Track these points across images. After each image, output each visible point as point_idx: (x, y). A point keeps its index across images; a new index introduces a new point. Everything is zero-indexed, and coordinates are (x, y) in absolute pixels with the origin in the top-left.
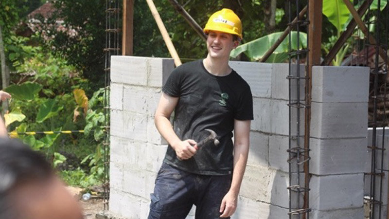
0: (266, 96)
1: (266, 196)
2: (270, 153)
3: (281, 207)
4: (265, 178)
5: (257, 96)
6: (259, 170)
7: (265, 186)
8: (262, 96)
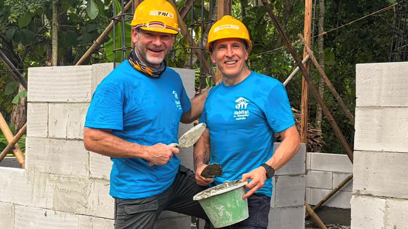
0: (86, 100)
1: (86, 208)
2: (90, 162)
3: (105, 218)
4: (86, 188)
5: (75, 102)
6: (78, 181)
7: (85, 197)
8: (80, 101)
